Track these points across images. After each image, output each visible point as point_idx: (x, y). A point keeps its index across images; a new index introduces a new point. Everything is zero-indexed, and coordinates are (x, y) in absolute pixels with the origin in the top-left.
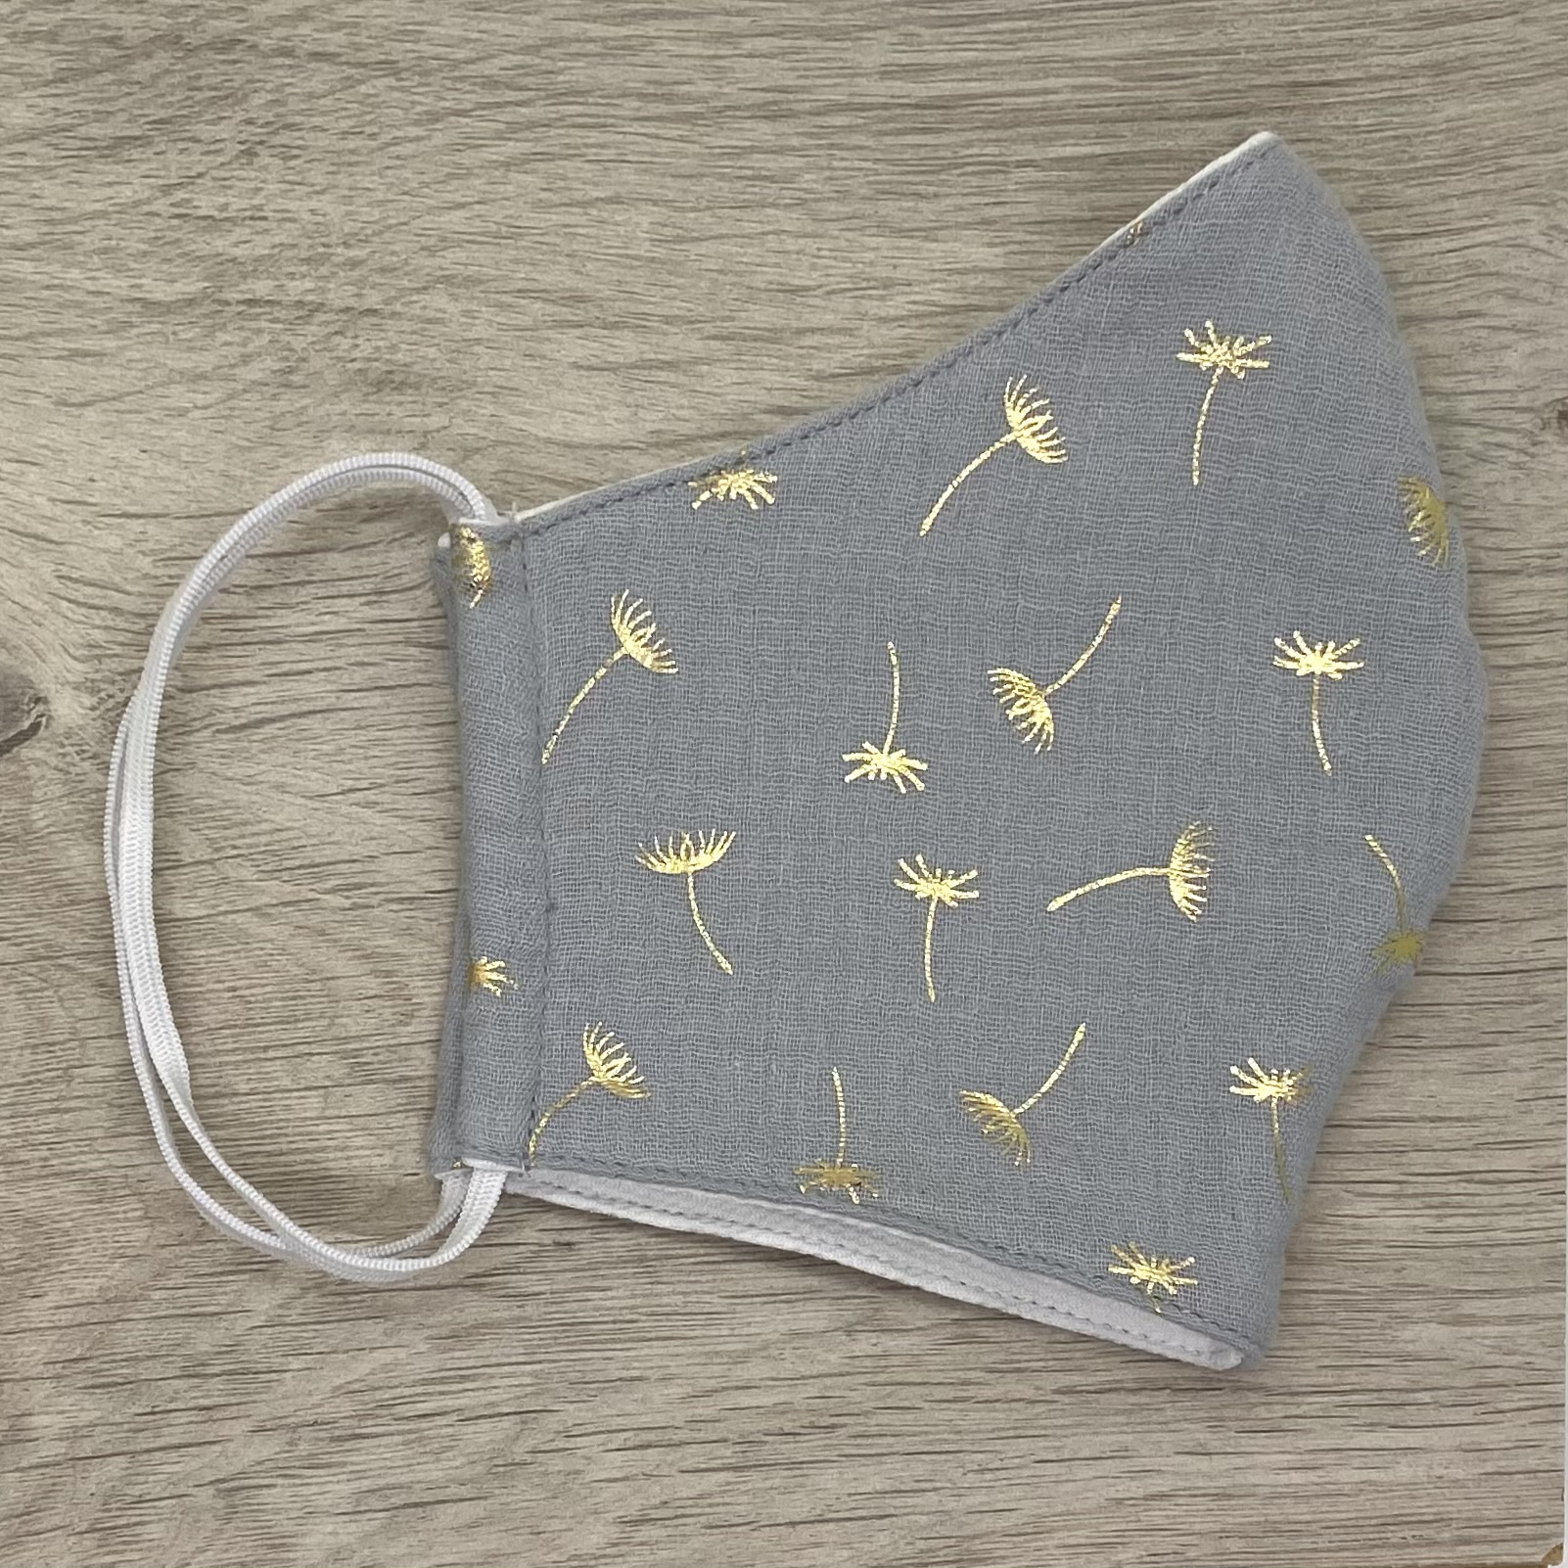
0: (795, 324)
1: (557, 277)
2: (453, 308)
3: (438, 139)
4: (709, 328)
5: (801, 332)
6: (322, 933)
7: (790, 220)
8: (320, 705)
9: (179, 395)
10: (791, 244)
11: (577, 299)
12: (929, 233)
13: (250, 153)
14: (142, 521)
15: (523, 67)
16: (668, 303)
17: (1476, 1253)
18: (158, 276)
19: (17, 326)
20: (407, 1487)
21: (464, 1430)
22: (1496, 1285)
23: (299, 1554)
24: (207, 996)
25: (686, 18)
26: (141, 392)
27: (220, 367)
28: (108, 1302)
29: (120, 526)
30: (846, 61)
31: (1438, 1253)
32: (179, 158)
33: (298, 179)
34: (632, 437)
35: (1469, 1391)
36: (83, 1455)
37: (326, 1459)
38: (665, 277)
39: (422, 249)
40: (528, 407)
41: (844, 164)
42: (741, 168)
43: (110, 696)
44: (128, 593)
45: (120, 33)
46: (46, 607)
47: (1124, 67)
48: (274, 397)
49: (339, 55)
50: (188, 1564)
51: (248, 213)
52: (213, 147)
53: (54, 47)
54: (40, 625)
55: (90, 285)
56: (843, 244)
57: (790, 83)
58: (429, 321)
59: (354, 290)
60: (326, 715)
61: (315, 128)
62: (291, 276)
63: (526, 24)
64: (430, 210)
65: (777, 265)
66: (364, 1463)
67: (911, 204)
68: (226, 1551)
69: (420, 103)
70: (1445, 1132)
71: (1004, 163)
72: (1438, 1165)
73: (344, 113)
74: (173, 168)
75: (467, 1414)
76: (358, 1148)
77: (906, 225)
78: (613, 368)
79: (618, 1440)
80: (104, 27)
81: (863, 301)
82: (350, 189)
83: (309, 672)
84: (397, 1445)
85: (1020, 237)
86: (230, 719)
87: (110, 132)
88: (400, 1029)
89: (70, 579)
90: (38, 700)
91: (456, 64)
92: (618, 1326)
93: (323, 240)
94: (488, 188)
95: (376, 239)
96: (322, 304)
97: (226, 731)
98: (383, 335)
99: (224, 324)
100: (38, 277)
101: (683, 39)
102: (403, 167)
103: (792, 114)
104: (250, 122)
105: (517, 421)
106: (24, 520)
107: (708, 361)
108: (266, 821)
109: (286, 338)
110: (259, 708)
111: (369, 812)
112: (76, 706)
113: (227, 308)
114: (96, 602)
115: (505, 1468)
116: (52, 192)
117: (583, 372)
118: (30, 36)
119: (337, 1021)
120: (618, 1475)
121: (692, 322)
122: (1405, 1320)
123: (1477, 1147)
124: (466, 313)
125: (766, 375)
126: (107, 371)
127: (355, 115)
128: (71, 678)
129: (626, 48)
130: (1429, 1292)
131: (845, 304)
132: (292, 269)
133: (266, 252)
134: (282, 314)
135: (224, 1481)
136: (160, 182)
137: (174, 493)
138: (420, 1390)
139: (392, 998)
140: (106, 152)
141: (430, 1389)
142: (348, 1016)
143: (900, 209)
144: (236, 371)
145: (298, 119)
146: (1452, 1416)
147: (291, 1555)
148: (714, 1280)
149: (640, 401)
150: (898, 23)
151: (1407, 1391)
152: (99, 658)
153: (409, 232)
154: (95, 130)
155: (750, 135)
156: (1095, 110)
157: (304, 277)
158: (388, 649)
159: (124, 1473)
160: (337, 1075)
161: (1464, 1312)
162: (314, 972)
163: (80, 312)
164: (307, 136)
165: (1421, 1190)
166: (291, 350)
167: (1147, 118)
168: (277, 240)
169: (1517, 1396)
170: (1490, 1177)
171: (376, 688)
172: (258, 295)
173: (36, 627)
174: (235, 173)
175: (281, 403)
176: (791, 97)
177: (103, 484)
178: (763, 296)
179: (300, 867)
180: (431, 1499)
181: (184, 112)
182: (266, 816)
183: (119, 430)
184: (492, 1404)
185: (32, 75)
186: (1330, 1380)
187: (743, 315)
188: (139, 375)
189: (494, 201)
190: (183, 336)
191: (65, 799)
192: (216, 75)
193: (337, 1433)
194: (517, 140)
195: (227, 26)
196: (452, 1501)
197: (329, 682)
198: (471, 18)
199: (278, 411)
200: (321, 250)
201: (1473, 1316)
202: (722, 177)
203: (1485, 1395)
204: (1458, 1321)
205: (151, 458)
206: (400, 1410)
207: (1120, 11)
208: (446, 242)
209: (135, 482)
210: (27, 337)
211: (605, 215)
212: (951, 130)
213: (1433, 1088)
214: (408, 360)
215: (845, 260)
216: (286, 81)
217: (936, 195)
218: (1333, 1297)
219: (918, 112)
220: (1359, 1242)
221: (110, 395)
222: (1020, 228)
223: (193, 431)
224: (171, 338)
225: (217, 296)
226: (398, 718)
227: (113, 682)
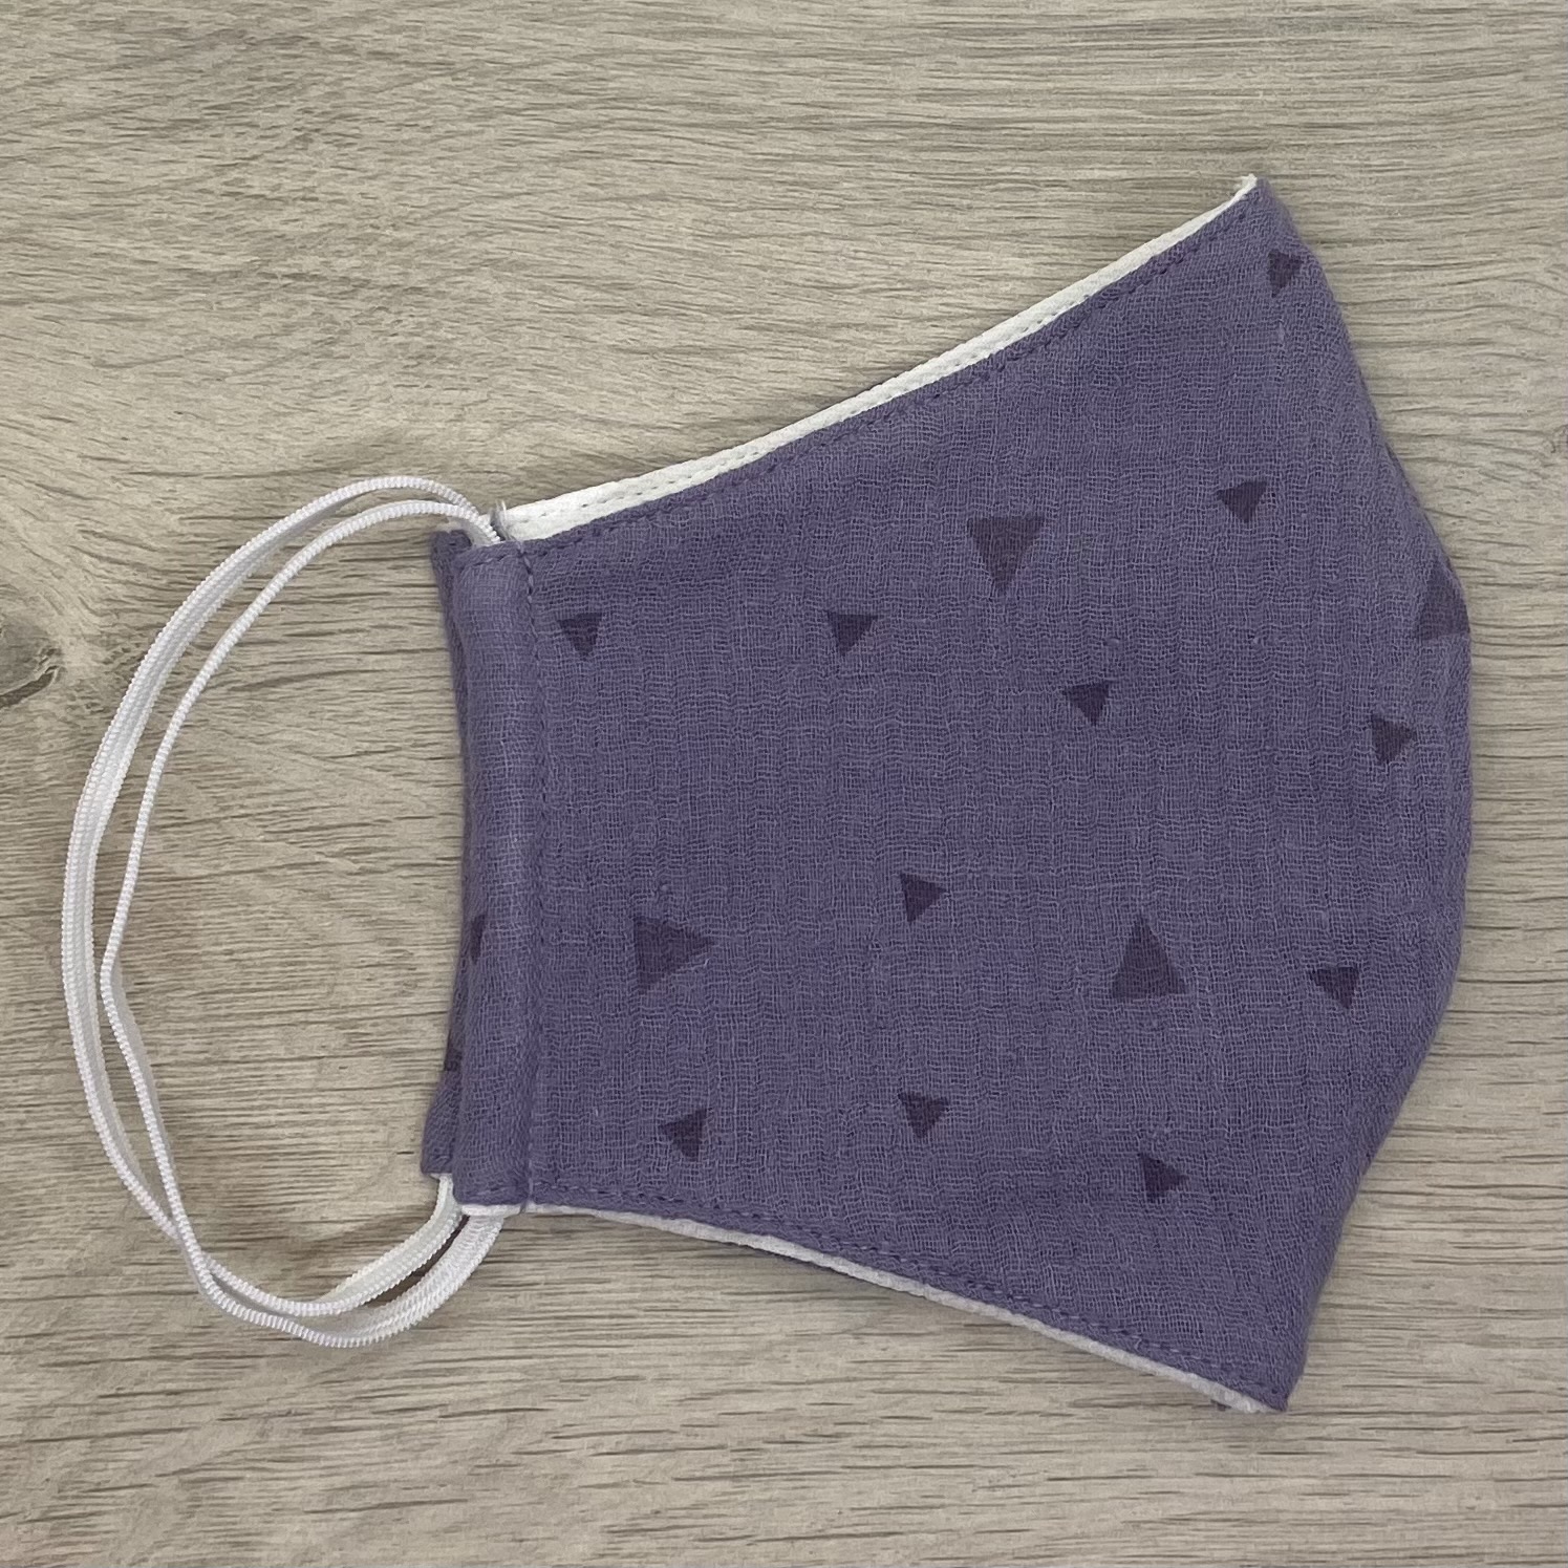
0: (831, 319)
1: (602, 265)
2: (499, 288)
3: (491, 134)
4: (747, 320)
5: (835, 327)
6: (327, 897)
7: (830, 222)
8: (341, 666)
9: (218, 360)
10: (829, 245)
11: (622, 287)
12: (962, 241)
13: (305, 140)
14: (172, 480)
15: (575, 73)
16: (708, 294)
17: (1505, 1271)
18: (207, 248)
19: (62, 290)
20: (384, 1486)
21: (447, 1427)
22: (1526, 1306)
23: (264, 1554)
24: (204, 958)
25: (735, 37)
26: (181, 357)
27: (261, 336)
28: (78, 1274)
29: (149, 484)
30: (885, 82)
31: (1467, 1270)
32: (235, 141)
33: (350, 165)
34: (668, 418)
35: (1500, 1417)
36: (40, 1437)
37: (298, 1453)
38: (705, 270)
39: (469, 234)
40: (565, 384)
41: (883, 175)
42: (782, 173)
43: (125, 651)
44: (153, 550)
45: (187, 26)
46: (68, 560)
47: (1148, 102)
48: (314, 366)
49: (398, 55)
50: (145, 1560)
51: (301, 194)
52: (269, 133)
53: (119, 36)
54: (60, 578)
55: (137, 255)
56: (879, 247)
57: (832, 100)
58: (471, 301)
59: (398, 268)
60: (345, 676)
61: (370, 120)
62: (338, 254)
63: (579, 35)
64: (479, 198)
65: (815, 264)
66: (339, 1458)
67: (946, 215)
68: (186, 1547)
69: (474, 101)
70: (1472, 1143)
71: (1035, 182)
72: (1464, 1178)
73: (399, 107)
74: (229, 149)
75: (450, 1410)
76: (350, 1123)
77: (942, 234)
78: (651, 352)
79: (609, 1443)
80: (170, 19)
81: (898, 301)
82: (402, 176)
83: (331, 633)
84: (375, 1440)
85: (1050, 249)
86: (246, 677)
87: (168, 115)
88: (399, 1000)
89: (94, 534)
90: (51, 652)
91: (512, 68)
92: (614, 1321)
93: (372, 221)
94: (537, 180)
95: (425, 222)
96: (368, 281)
97: (242, 689)
98: (426, 311)
99: (269, 295)
100: (88, 245)
101: (730, 56)
102: (454, 158)
103: (831, 128)
104: (307, 111)
105: (555, 397)
106: (53, 475)
107: (746, 350)
108: (276, 781)
109: (328, 312)
110: (276, 668)
111: (383, 775)
112: (89, 659)
113: (273, 281)
114: (119, 557)
115: (488, 1469)
116: (107, 168)
117: (622, 355)
118: (98, 25)
119: (337, 989)
120: (606, 1480)
121: (731, 313)
122: (1434, 1339)
123: (1505, 1159)
124: (507, 295)
125: (802, 365)
126: (147, 335)
127: (411, 110)
128: (86, 631)
129: (675, 61)
130: (1460, 1311)
131: (881, 302)
132: (337, 248)
133: (315, 230)
134: (327, 289)
135: (188, 1471)
136: (216, 162)
137: (206, 453)
138: (401, 1382)
139: (398, 967)
140: (164, 132)
141: (414, 1381)
142: (349, 984)
143: (935, 219)
144: (278, 340)
145: (355, 111)
146: (1481, 1442)
147: (256, 1555)
148: (718, 1276)
149: (677, 384)
150: (936, 52)
151: (1434, 1414)
152: (117, 612)
153: (457, 218)
154: (153, 112)
155: (790, 144)
156: (1122, 139)
157: (352, 255)
158: (414, 613)
159: (83, 1458)
160: (333, 1045)
161: (1493, 1332)
162: (315, 937)
163: (125, 279)
164: (362, 127)
165: (1448, 1202)
166: (336, 323)
167: (1172, 149)
168: (326, 220)
169: (1549, 1424)
170: (1517, 1191)
171: (399, 651)
172: (304, 271)
173: (56, 580)
174: (291, 157)
175: (321, 373)
176: (832, 112)
177: (136, 442)
178: (801, 291)
179: (307, 830)
180: (408, 1500)
181: (244, 99)
182: (277, 776)
183: (156, 392)
184: (477, 1400)
185: (95, 60)
186: (1356, 1401)
187: (782, 309)
188: (180, 340)
189: (542, 193)
190: (226, 305)
191: (71, 753)
192: (278, 67)
193: (312, 1425)
194: (568, 139)
195: (289, 24)
196: (430, 1502)
197: (350, 643)
198: (527, 28)
199: (317, 380)
200: (370, 230)
201: (1504, 1336)
202: (765, 181)
203: (1517, 1421)
204: (1488, 1341)
205: (185, 419)
206: (380, 1403)
207: (1146, 52)
208: (492, 228)
209: (167, 441)
210: (68, 301)
211: (650, 210)
212: (986, 150)
213: (1459, 1097)
214: (450, 336)
215: (879, 262)
216: (345, 76)
217: (970, 208)
218: (1358, 1312)
219: (954, 131)
220: (1386, 1255)
221: (150, 358)
222: (1048, 241)
223: (232, 396)
224: (215, 306)
225: (265, 269)
226: (419, 681)
227: (130, 637)
